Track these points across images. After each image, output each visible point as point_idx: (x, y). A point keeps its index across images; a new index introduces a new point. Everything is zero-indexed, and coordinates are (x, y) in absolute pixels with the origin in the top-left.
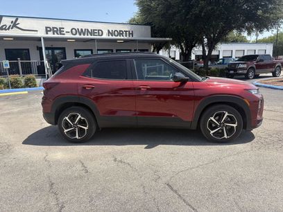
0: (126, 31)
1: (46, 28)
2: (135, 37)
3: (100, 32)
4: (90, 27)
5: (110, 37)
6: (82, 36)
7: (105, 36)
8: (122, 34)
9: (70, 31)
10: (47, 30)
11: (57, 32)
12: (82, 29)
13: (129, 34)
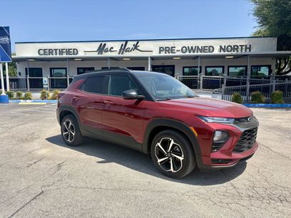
0: (242, 46)
1: (160, 48)
2: (254, 51)
3: (211, 48)
4: (201, 44)
5: (222, 53)
6: (192, 53)
7: (216, 52)
8: (237, 49)
9: (180, 49)
10: (161, 49)
11: (168, 51)
12: (192, 47)
13: (246, 48)
